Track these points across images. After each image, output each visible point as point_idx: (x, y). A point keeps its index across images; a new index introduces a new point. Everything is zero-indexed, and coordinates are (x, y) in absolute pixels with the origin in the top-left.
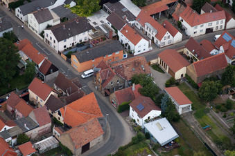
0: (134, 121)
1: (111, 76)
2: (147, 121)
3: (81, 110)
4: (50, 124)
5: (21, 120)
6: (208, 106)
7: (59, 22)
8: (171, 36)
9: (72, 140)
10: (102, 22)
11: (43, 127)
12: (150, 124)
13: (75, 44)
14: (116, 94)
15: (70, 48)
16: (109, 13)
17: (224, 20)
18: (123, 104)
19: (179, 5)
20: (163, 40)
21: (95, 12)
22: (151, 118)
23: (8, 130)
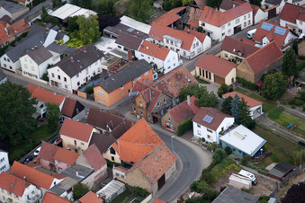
0: (203, 140)
1: (156, 95)
2: (222, 133)
3: (136, 142)
4: (106, 166)
5: (67, 170)
6: (279, 104)
7: (59, 59)
8: (200, 43)
9: (144, 174)
10: (109, 48)
11: (98, 172)
12: (227, 135)
13: (89, 79)
14: (172, 113)
15: (85, 84)
16: (114, 37)
17: (251, 13)
18: (183, 122)
19: (192, 10)
20: (192, 50)
21: (96, 40)
22: (225, 128)
23: (59, 184)
